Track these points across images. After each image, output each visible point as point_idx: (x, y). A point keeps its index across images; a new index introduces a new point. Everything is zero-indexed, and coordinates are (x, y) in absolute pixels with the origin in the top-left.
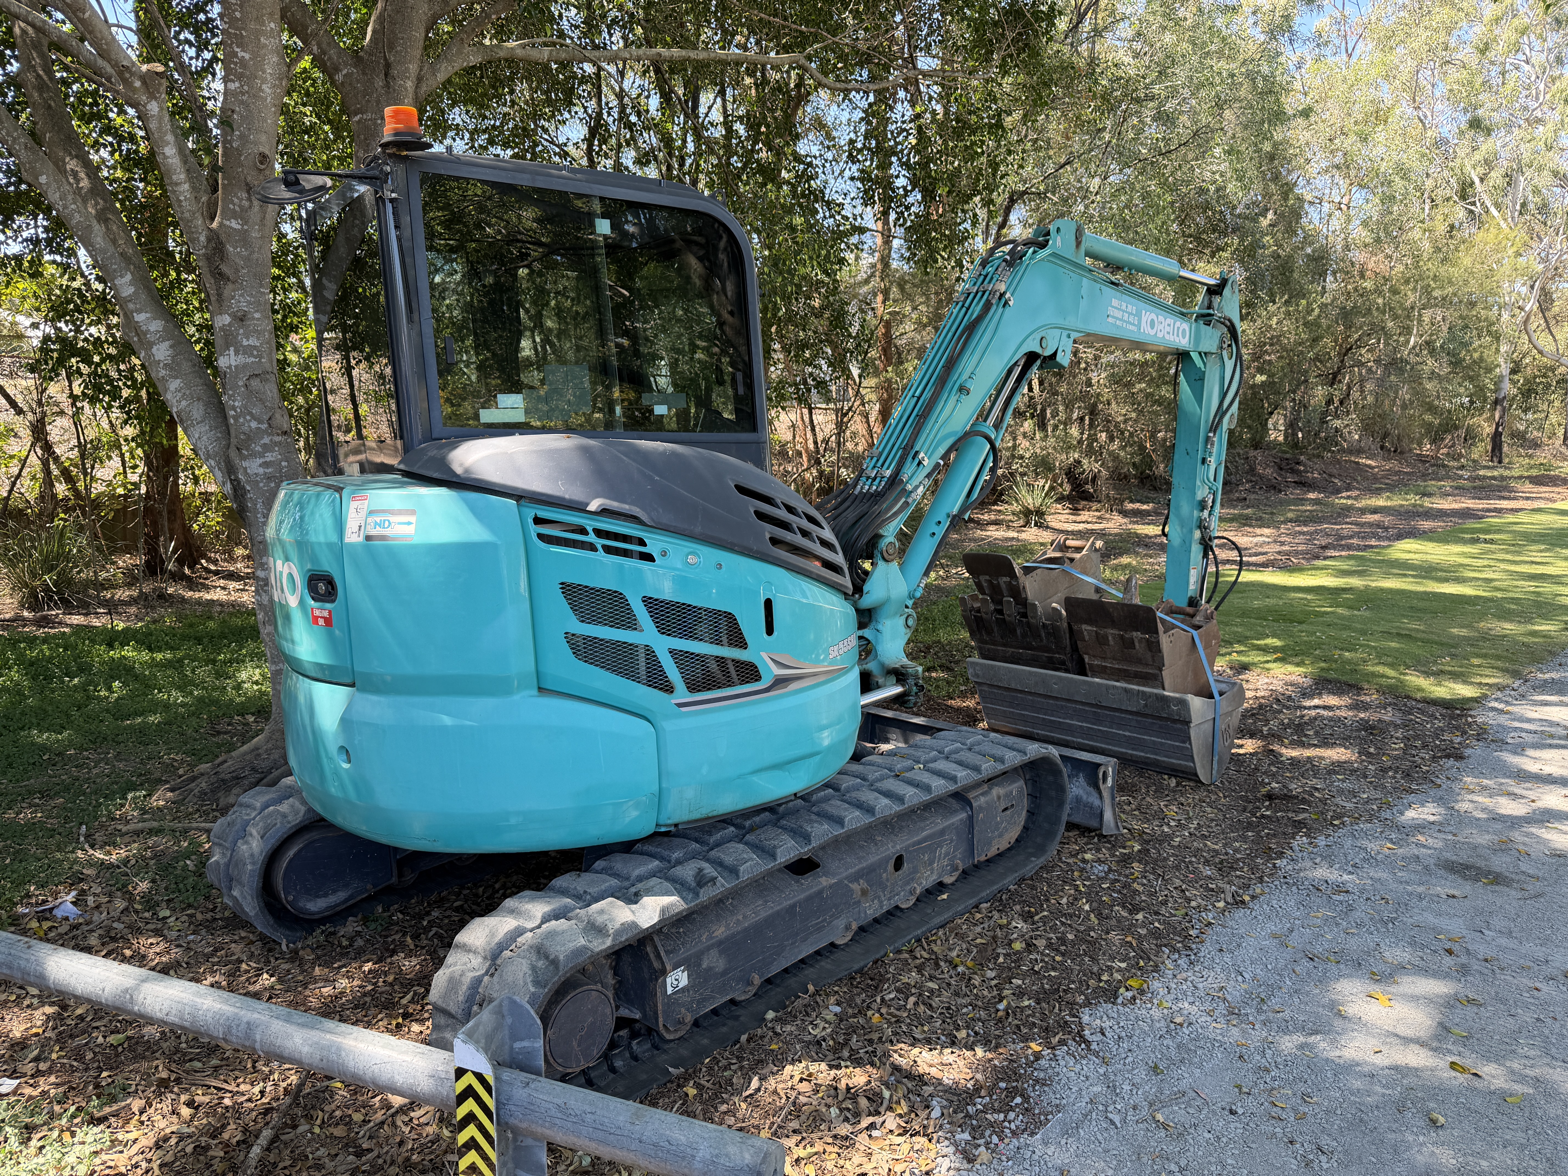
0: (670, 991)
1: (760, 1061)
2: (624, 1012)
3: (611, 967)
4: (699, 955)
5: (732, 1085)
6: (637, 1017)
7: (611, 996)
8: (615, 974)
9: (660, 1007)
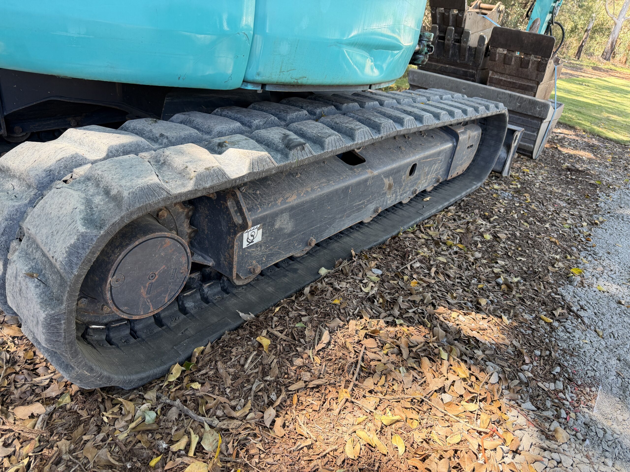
0: (245, 244)
1: (327, 315)
2: (199, 259)
3: (187, 216)
4: (274, 216)
5: (304, 337)
6: (211, 264)
7: (186, 244)
8: (191, 224)
9: (236, 259)
